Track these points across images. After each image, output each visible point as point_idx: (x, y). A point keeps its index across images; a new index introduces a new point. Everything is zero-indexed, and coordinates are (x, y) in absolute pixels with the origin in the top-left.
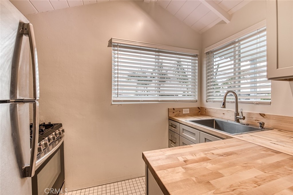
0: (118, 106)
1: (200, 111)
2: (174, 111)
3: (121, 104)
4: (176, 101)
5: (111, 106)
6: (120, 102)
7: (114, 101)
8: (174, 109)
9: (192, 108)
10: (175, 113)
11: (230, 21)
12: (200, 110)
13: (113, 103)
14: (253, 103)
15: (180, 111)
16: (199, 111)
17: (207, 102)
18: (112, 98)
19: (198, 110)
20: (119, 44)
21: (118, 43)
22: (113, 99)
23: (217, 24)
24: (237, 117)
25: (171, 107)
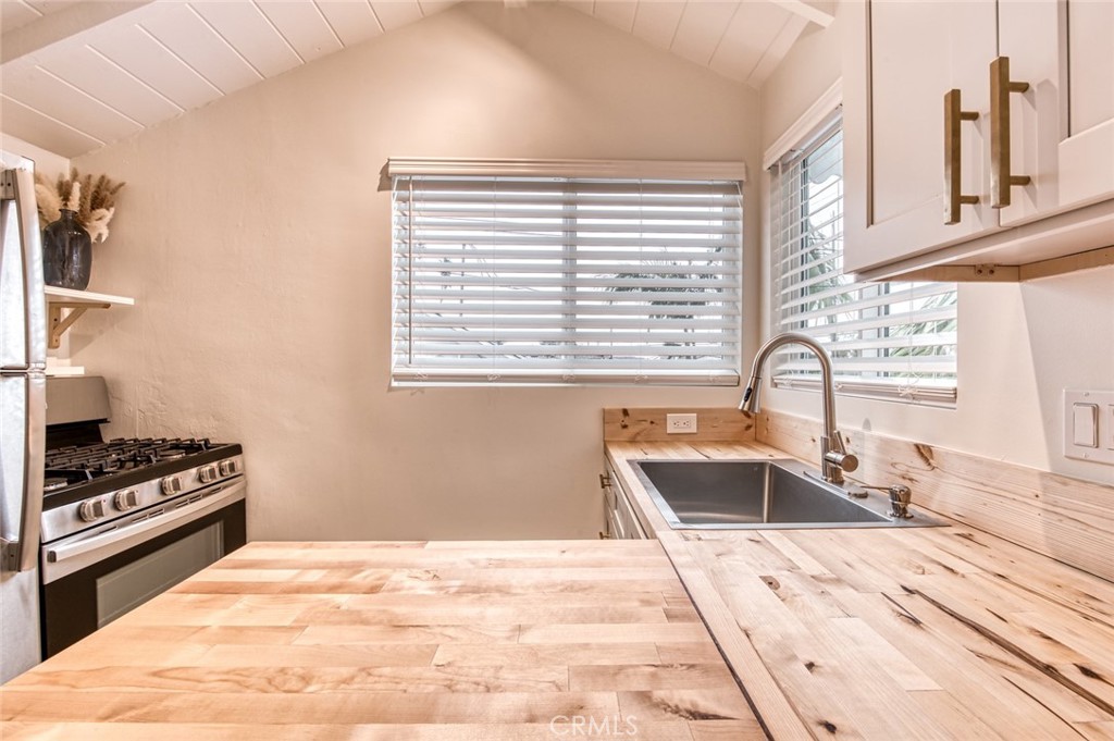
0: (412, 394)
1: (749, 427)
2: (627, 421)
3: (421, 389)
4: (638, 382)
5: (391, 394)
6: (418, 381)
7: (399, 377)
8: (625, 412)
9: (710, 411)
10: (632, 430)
11: (834, 15)
12: (749, 422)
13: (395, 384)
14: (897, 395)
15: (652, 423)
16: (745, 425)
17: (776, 385)
18: (393, 365)
19: (742, 421)
20: (414, 178)
21: (411, 175)
22: (395, 370)
23: (798, 39)
24: (829, 454)
25: (615, 404)
